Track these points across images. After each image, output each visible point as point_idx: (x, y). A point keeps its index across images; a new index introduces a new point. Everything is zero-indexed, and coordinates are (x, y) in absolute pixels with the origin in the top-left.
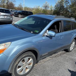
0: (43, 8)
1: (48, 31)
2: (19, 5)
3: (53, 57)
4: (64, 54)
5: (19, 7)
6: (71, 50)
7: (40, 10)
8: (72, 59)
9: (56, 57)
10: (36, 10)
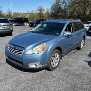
0: (38, 12)
1: (65, 32)
2: (8, 11)
3: (69, 55)
4: (77, 51)
5: (9, 13)
6: (81, 47)
7: (34, 14)
8: (85, 54)
9: (71, 54)
10: (30, 15)
